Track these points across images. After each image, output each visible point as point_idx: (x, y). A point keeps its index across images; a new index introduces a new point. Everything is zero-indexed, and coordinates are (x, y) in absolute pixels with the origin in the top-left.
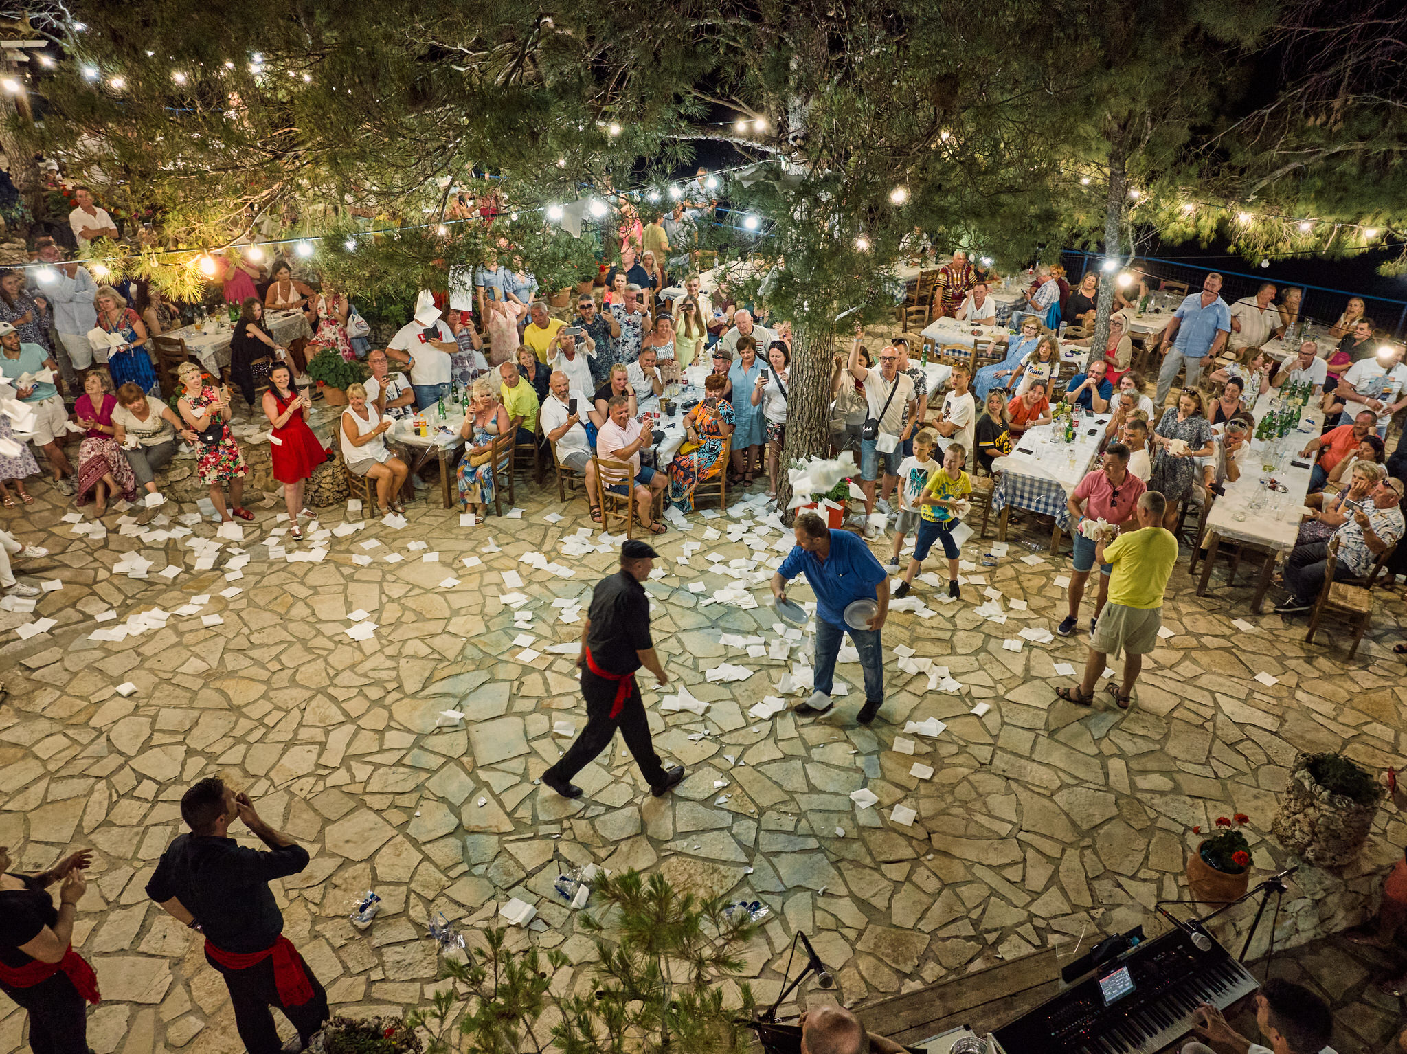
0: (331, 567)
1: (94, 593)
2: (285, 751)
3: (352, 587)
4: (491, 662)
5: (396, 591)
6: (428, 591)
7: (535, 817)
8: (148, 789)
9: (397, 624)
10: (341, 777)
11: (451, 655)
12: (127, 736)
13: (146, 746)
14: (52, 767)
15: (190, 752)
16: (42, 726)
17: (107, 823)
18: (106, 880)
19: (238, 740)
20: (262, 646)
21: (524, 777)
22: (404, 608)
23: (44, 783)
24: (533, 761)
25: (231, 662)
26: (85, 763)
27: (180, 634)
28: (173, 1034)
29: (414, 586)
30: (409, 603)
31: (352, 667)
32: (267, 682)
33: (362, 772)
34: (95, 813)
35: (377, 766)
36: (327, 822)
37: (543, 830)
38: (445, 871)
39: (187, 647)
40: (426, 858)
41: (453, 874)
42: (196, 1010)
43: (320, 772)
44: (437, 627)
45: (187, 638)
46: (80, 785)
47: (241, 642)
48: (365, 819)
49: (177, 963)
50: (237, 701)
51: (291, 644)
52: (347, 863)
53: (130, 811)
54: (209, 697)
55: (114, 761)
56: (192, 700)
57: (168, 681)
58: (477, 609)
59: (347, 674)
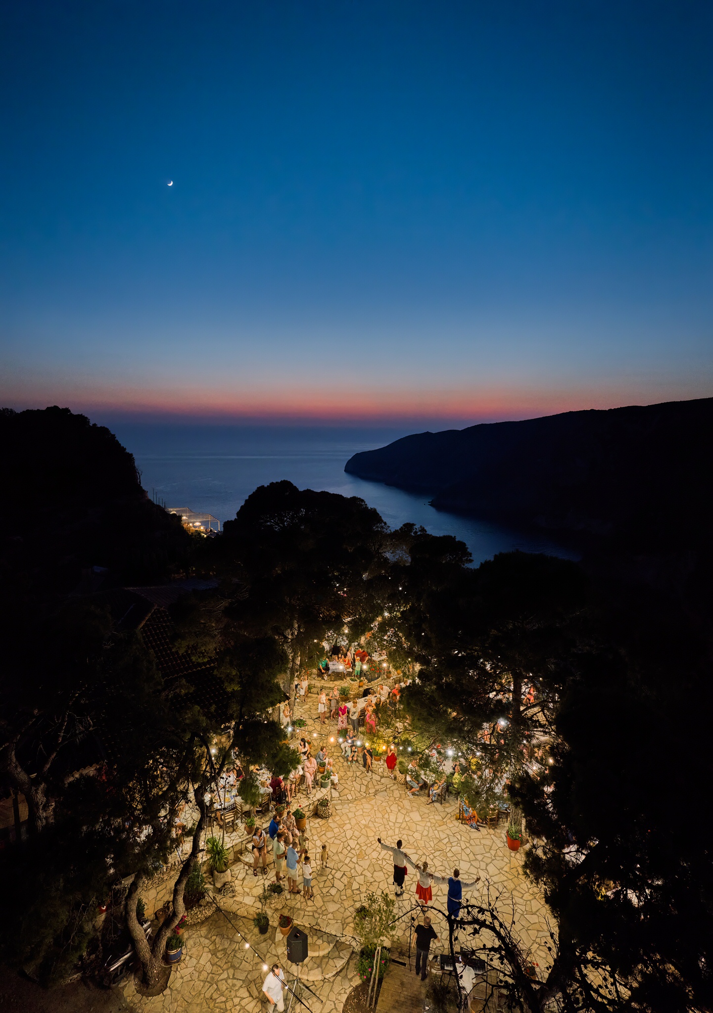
0: (397, 805)
1: (350, 794)
2: (373, 851)
3: (399, 814)
4: (418, 848)
5: (407, 819)
6: (414, 822)
7: (410, 889)
8: (349, 848)
9: (404, 829)
10: (380, 862)
11: (411, 842)
12: (349, 834)
13: (351, 839)
14: (336, 835)
15: (358, 843)
16: (336, 825)
17: (341, 852)
18: (339, 864)
19: (366, 845)
20: (377, 822)
21: (412, 879)
22: (407, 825)
23: (334, 838)
24: (415, 877)
25: (371, 825)
26: (341, 837)
27: (363, 812)
28: (342, 897)
29: (412, 819)
30: (408, 824)
31: (391, 836)
32: (375, 833)
33: (384, 863)
34: (340, 850)
35: (387, 863)
36: (375, 871)
37: (410, 893)
38: (390, 892)
39: (363, 816)
40: (388, 887)
41: (391, 893)
42: (346, 895)
43: (377, 859)
44: (411, 833)
45: (364, 814)
46: (340, 842)
47: (373, 820)
48: (381, 874)
49: (345, 885)
50: (369, 835)
51: (382, 824)
52: (375, 881)
53: (345, 852)
54: (364, 831)
55: (345, 839)
56: (361, 831)
57: (358, 824)
58: (421, 832)
59: (390, 838)
